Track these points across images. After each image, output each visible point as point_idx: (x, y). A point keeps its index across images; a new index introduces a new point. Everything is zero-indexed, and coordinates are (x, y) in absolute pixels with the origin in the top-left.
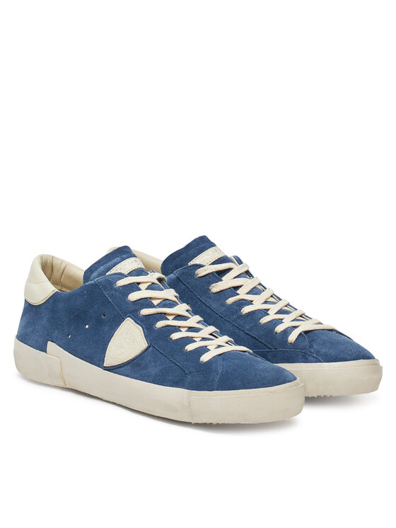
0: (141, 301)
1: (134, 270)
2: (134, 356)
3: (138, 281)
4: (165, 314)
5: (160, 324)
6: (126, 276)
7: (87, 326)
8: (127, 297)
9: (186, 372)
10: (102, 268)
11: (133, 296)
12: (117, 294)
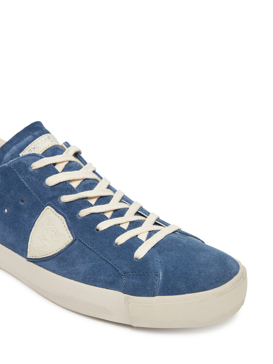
0: (60, 185)
1: (49, 149)
2: (59, 250)
3: (54, 162)
4: (86, 198)
5: (84, 213)
6: (41, 158)
7: (6, 211)
8: (44, 181)
9: (120, 271)
10: (14, 148)
11: (51, 181)
12: (34, 178)
